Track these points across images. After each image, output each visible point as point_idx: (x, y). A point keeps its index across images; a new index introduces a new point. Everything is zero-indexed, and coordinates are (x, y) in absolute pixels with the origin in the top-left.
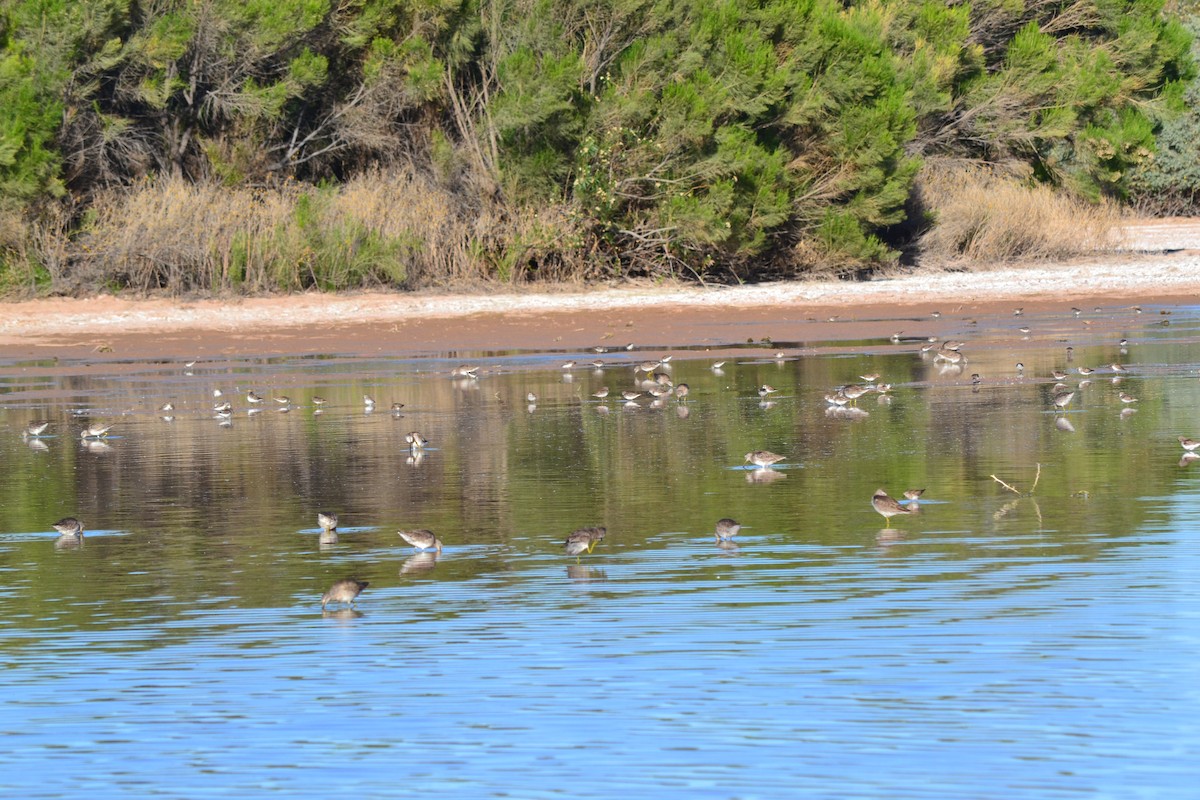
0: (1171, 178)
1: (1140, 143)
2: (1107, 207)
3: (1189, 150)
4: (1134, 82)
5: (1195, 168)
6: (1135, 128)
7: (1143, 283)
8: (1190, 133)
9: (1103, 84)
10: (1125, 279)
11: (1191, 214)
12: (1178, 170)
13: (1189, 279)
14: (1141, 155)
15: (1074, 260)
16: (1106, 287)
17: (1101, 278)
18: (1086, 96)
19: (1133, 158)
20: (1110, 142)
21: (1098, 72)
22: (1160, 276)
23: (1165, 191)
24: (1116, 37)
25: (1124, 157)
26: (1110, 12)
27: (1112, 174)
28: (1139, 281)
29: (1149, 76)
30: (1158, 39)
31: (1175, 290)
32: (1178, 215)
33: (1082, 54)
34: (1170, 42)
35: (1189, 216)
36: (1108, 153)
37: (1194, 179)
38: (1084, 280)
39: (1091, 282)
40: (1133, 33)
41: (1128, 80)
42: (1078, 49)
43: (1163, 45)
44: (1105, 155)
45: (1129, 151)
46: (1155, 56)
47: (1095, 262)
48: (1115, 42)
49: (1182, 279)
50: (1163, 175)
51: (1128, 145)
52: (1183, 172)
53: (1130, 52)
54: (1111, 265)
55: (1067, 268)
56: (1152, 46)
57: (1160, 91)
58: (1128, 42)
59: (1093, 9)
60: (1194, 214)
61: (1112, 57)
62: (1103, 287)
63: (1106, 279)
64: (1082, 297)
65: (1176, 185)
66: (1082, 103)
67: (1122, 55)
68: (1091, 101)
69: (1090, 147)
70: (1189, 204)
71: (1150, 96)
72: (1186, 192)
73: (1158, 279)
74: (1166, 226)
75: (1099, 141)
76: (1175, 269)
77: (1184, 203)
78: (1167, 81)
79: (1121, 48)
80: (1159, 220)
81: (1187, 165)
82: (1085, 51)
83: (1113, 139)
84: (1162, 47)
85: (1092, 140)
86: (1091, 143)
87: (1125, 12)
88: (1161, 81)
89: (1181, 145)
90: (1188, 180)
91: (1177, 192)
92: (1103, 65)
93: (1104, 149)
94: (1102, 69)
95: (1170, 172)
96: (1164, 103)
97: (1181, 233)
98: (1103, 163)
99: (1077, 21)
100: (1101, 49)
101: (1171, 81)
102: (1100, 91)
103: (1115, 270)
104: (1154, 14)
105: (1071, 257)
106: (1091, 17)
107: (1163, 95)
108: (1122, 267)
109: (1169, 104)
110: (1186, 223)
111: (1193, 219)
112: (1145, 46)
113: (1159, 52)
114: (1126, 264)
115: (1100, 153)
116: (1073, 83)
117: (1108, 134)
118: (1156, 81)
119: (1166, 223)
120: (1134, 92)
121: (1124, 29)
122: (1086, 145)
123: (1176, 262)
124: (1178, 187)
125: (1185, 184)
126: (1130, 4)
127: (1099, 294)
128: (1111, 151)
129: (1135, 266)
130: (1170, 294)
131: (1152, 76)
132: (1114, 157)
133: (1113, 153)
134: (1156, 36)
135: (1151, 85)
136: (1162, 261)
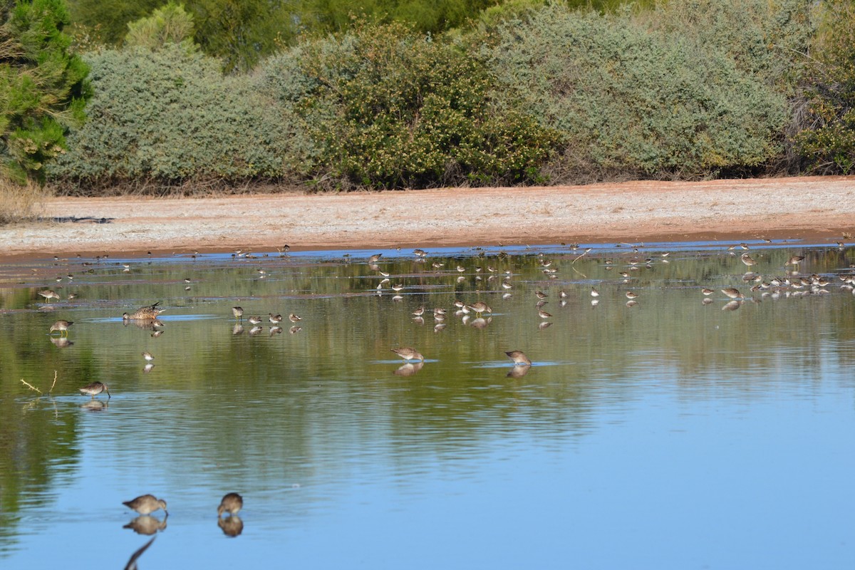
0: (64, 169)
1: (56, 142)
2: (31, 188)
3: (77, 149)
4: (49, 98)
5: (81, 162)
6: (52, 131)
7: (64, 242)
8: (77, 137)
9: (28, 99)
10: (50, 240)
11: (78, 194)
12: (69, 163)
13: (96, 240)
14: (56, 151)
15: (8, 225)
16: (38, 245)
17: (32, 239)
18: (17, 108)
19: (50, 153)
20: (34, 142)
21: (25, 90)
22: (75, 238)
23: (59, 178)
24: (37, 66)
25: (44, 152)
26: (31, 48)
27: (34, 164)
28: (61, 241)
29: (61, 94)
30: (67, 68)
31: (88, 248)
32: (69, 195)
33: (12, 77)
34: (75, 70)
35: (77, 196)
36: (32, 149)
37: (80, 170)
38: (20, 240)
39: (25, 242)
40: (48, 63)
41: (45, 97)
42: (9, 73)
43: (71, 73)
44: (30, 150)
45: (48, 147)
46: (64, 81)
47: (24, 227)
48: (36, 70)
49: (91, 240)
50: (58, 166)
51: (46, 143)
52: (72, 164)
53: (47, 77)
54: (36, 229)
55: (4, 231)
56: (63, 73)
57: (68, 105)
58: (45, 70)
59: (19, 45)
60: (81, 195)
61: (34, 80)
62: (35, 245)
63: (36, 239)
64: (23, 252)
65: (68, 174)
66: (12, 113)
67: (41, 79)
68: (20, 111)
69: (19, 144)
70: (77, 187)
71: (61, 109)
72: (75, 179)
73: (73, 240)
74: (61, 203)
75: (25, 140)
76: (82, 233)
77: (74, 186)
78: (73, 99)
79: (41, 74)
80: (56, 199)
81: (76, 160)
82: (14, 75)
83: (36, 139)
84: (69, 74)
85: (21, 139)
86: (20, 142)
87: (42, 48)
88: (69, 98)
89: (71, 145)
90: (76, 170)
91: (69, 178)
92: (27, 86)
93: (29, 146)
94: (27, 88)
95: (63, 164)
96: (72, 114)
97: (75, 208)
98: (29, 156)
99: (7, 53)
100: (26, 74)
101: (76, 99)
102: (26, 104)
103: (39, 233)
104: (63, 50)
105: (7, 223)
106: (17, 51)
107: (71, 109)
108: (44, 231)
109: (75, 115)
110: (76, 200)
111: (81, 198)
112: (58, 73)
113: (68, 78)
114: (46, 229)
115: (26, 149)
116: (6, 98)
117: (31, 135)
118: (65, 98)
119: (61, 200)
120: (50, 106)
121: (42, 60)
122: (16, 142)
123: (81, 228)
124: (69, 175)
125: (73, 172)
126: (46, 43)
127: (35, 250)
128: (35, 148)
129: (53, 230)
130: (87, 250)
131: (62, 94)
132: (37, 152)
133: (36, 149)
134: (65, 66)
135: (62, 101)
136: (71, 227)
